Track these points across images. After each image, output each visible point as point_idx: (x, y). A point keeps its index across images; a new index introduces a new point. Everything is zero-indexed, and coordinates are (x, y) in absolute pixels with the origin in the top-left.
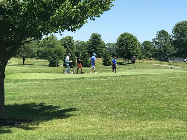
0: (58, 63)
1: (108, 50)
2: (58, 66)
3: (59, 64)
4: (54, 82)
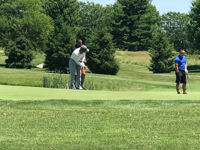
0: (31, 60)
1: (165, 31)
2: (29, 67)
3: (33, 62)
4: (20, 108)
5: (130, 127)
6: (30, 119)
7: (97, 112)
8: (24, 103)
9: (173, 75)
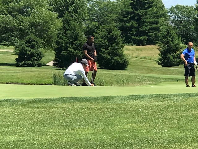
0: (41, 58)
1: (173, 25)
2: (39, 66)
3: (43, 60)
4: (30, 107)
5: (140, 122)
6: (41, 117)
7: (107, 108)
8: (34, 101)
9: (182, 68)
